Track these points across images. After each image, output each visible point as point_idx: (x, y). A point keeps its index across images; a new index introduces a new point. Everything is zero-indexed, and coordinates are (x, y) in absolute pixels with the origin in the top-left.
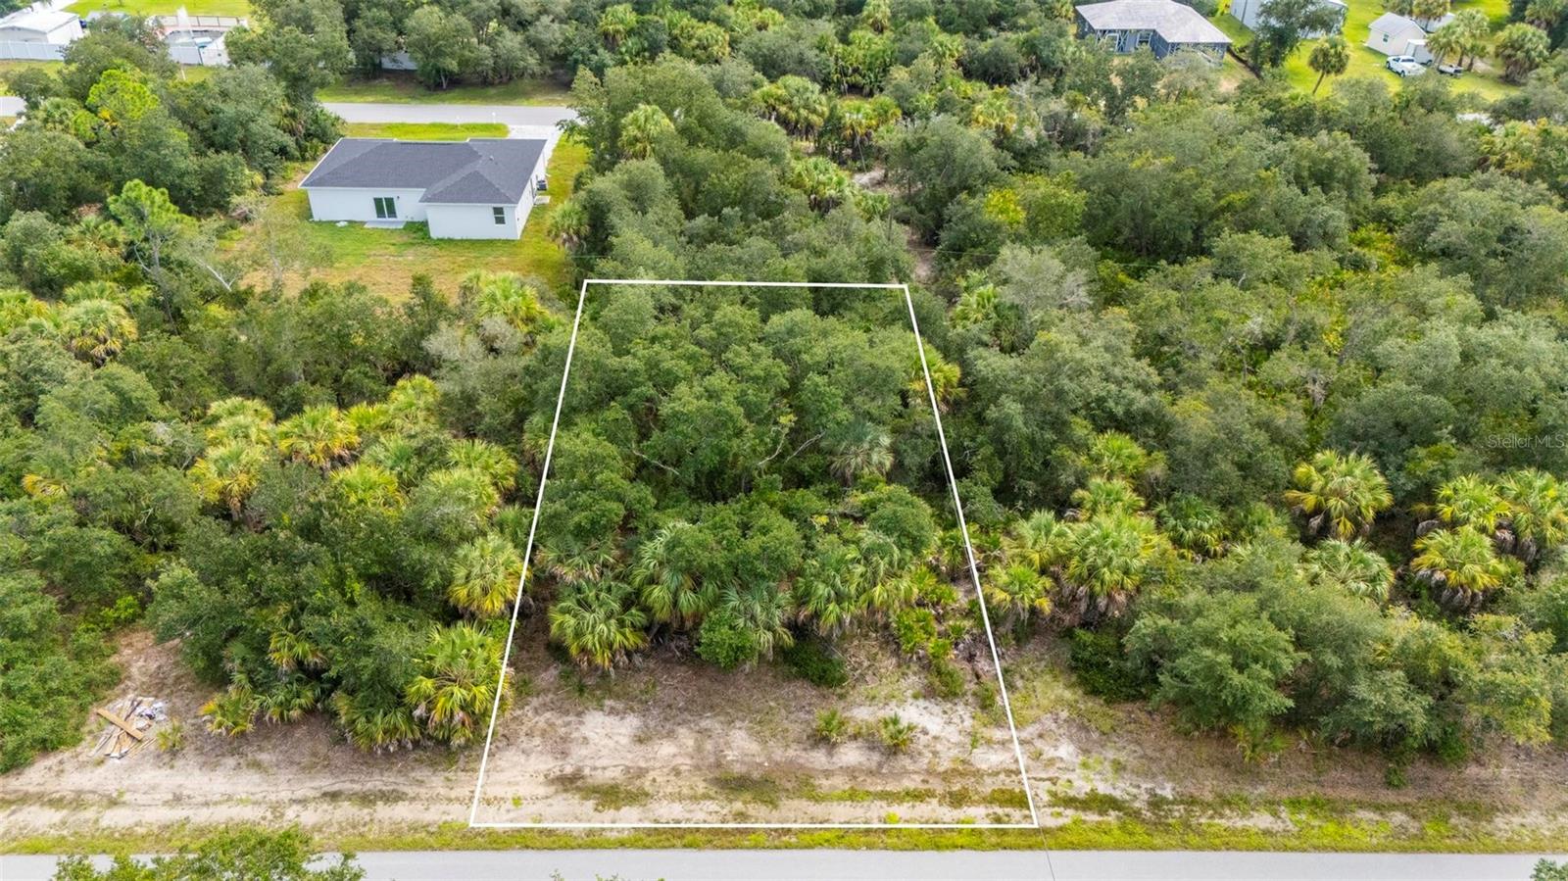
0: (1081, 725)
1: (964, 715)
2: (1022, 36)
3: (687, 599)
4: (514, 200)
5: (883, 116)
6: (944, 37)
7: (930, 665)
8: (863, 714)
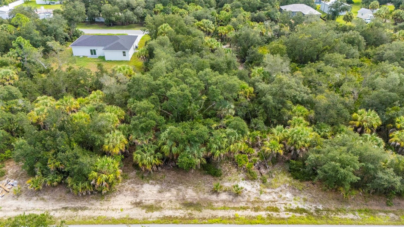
0: (293, 188)
1: (258, 185)
2: (266, 12)
3: (174, 149)
4: (128, 49)
5: (229, 30)
6: (245, 12)
7: (247, 171)
8: (227, 185)
